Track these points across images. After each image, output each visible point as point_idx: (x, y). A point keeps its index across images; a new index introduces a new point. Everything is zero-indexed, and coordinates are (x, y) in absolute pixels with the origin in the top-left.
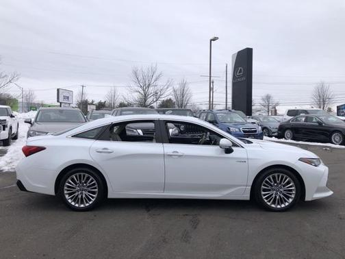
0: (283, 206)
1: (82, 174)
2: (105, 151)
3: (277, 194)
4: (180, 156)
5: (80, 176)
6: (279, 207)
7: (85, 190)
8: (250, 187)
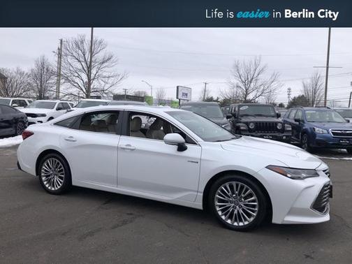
0: (241, 224)
3: (235, 208)
6: (236, 224)
8: (202, 194)
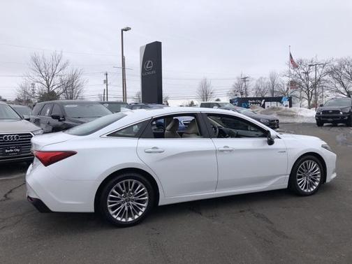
1: (129, 180)
2: (155, 151)
4: (230, 151)
5: (127, 183)
7: (133, 200)
